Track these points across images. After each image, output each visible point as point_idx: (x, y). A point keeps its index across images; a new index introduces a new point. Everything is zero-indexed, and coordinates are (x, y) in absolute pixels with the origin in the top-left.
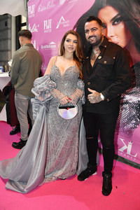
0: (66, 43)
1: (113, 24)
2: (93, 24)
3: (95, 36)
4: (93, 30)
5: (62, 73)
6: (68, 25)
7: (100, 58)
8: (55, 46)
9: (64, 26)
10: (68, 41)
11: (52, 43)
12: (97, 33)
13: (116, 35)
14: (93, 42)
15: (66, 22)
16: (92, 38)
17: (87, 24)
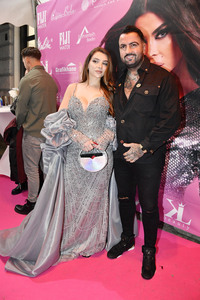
1: (157, 38)
5: (85, 107)
6: (93, 39)
7: (139, 86)
8: (74, 69)
9: (88, 40)
10: (94, 61)
11: (71, 64)
13: (160, 53)
14: (130, 63)
15: (91, 35)
16: (130, 57)
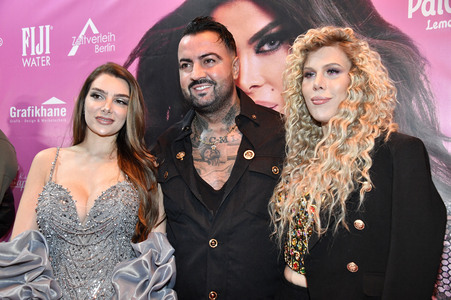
0: (89, 101)
1: (259, 51)
2: (207, 41)
3: (212, 82)
4: (206, 60)
9: (98, 49)
10: (95, 96)
11: (54, 101)
12: (217, 71)
13: (268, 82)
14: (203, 101)
15: (103, 38)
16: (202, 88)
17: (186, 40)
